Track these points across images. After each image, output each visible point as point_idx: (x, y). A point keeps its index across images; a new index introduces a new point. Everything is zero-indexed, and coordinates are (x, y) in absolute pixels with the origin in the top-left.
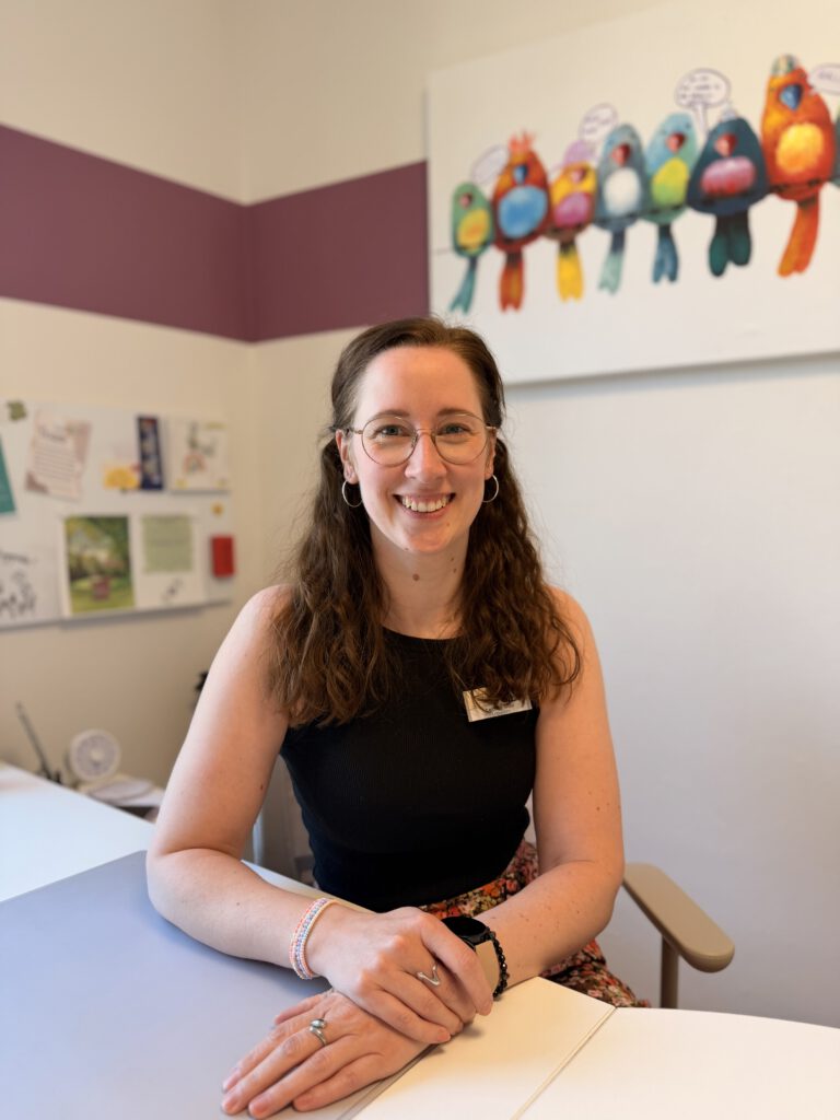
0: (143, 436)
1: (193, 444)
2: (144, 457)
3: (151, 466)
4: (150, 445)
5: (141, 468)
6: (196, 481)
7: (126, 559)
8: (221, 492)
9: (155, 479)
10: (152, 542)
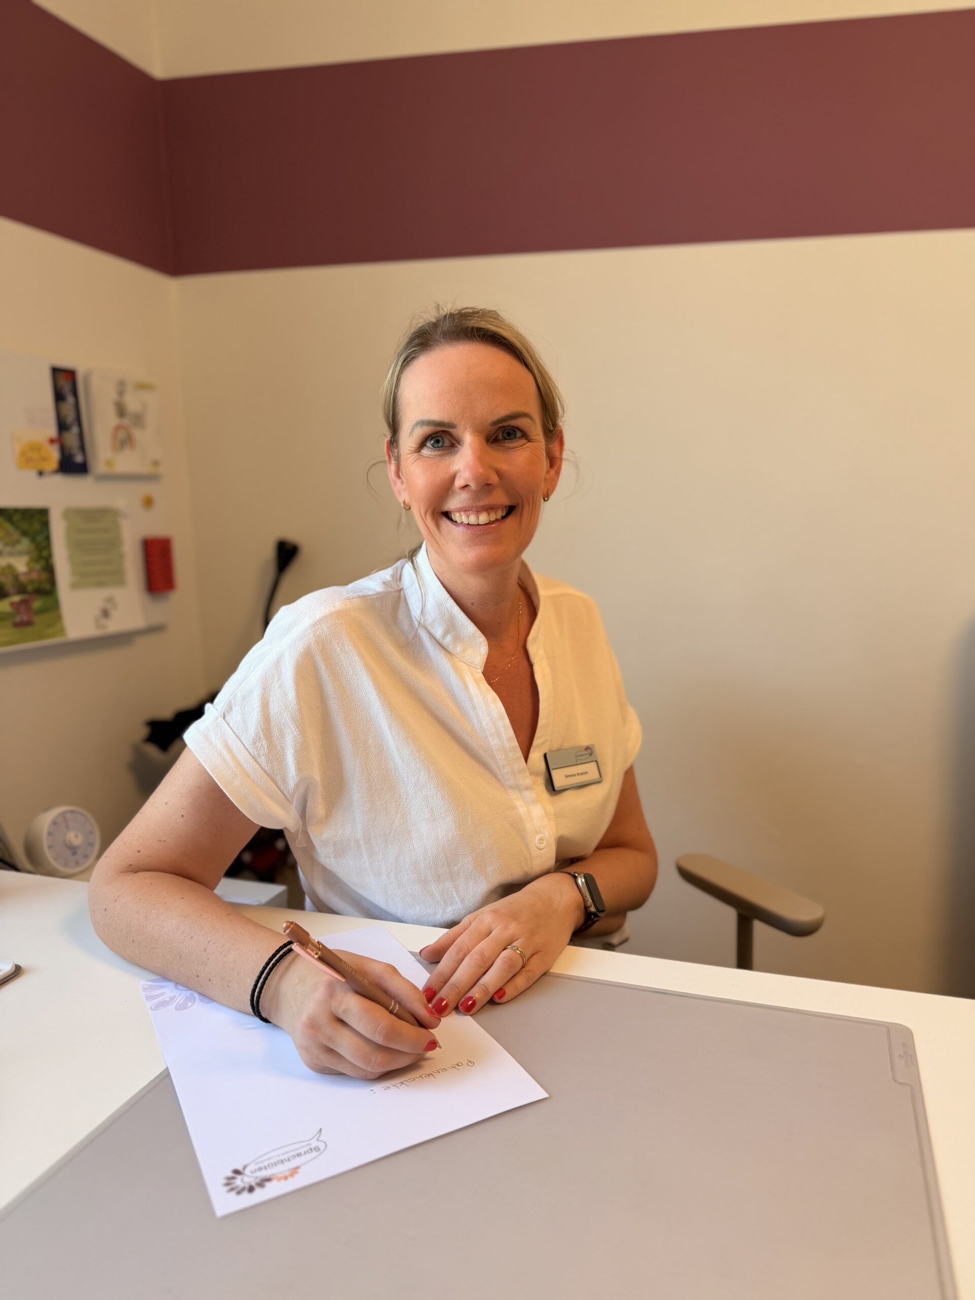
0: (59, 397)
1: (121, 411)
2: (62, 426)
3: (71, 438)
4: (68, 408)
5: (59, 441)
6: (126, 462)
7: (49, 569)
8: (152, 478)
9: (79, 459)
10: (76, 546)
